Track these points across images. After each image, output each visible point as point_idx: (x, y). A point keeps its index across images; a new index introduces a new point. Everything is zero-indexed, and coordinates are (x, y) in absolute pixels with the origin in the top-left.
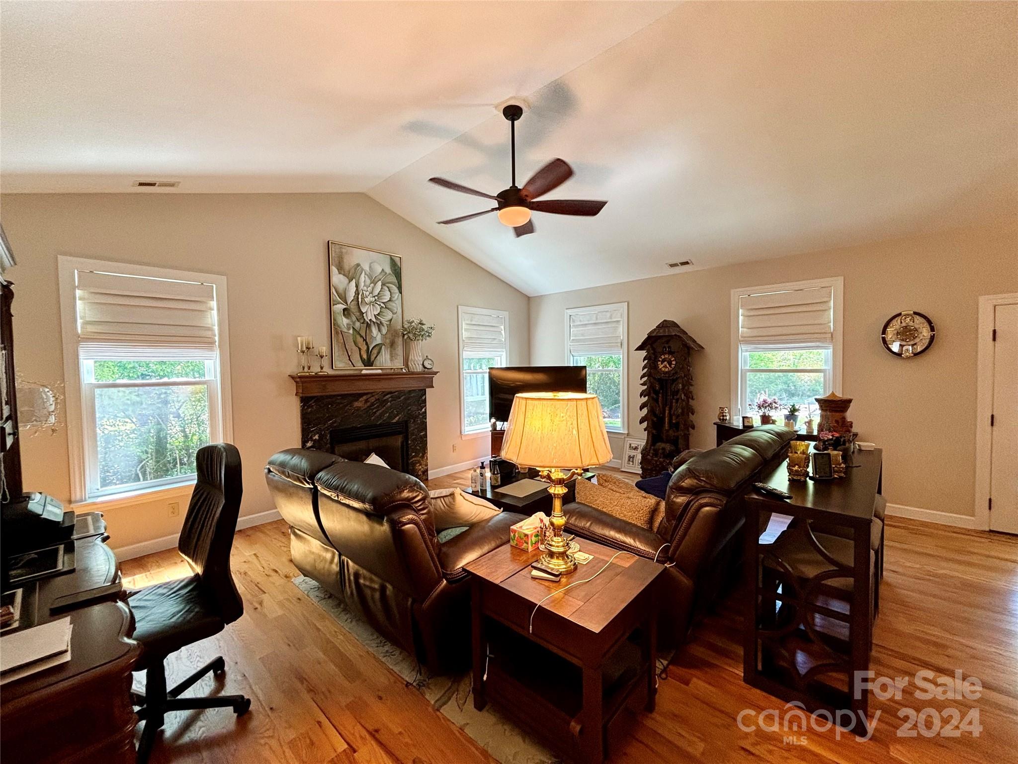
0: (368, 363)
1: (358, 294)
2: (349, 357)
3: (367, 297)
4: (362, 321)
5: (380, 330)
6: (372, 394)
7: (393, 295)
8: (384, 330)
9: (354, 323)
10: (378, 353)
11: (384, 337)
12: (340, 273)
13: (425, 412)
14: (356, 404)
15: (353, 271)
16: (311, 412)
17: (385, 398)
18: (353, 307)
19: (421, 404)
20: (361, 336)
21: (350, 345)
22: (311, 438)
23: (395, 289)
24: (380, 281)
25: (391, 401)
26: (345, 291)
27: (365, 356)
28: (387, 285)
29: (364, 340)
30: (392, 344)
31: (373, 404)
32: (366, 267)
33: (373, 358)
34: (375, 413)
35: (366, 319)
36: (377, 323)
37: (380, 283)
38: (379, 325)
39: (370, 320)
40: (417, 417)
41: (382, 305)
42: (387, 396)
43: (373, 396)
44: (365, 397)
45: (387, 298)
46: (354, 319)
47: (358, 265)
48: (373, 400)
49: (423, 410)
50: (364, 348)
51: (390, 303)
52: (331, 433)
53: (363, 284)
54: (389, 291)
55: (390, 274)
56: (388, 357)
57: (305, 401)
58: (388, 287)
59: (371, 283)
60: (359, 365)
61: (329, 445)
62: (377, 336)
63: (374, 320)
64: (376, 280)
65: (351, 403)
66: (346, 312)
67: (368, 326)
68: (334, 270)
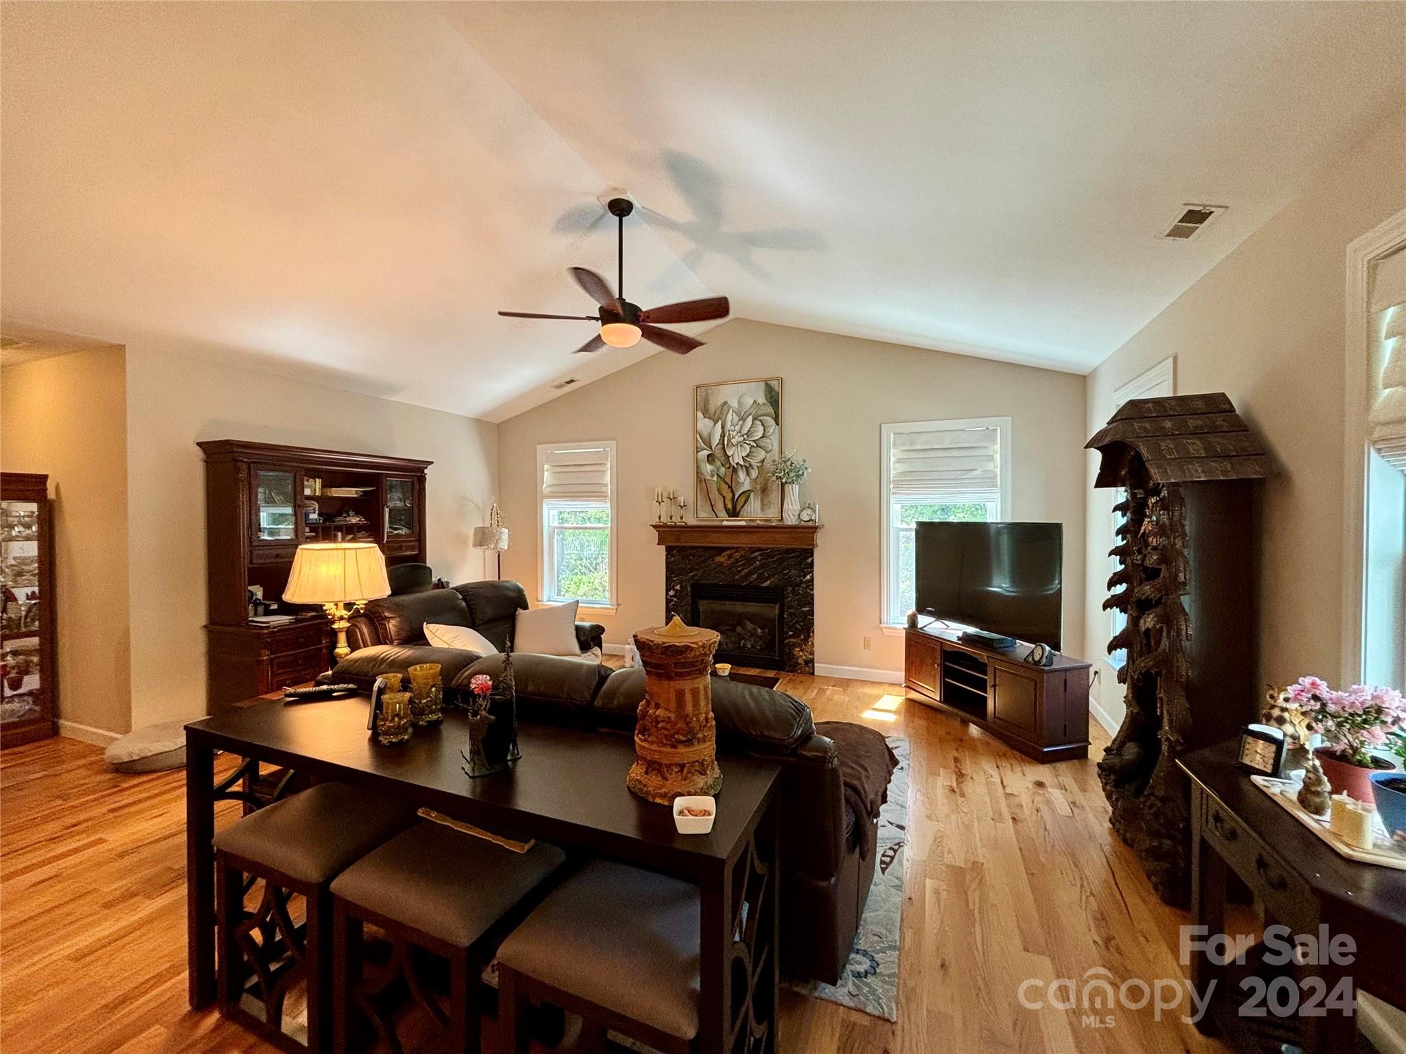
0: (734, 513)
1: (724, 436)
2: (712, 506)
3: (734, 438)
4: (727, 466)
5: (748, 474)
6: (737, 549)
7: (767, 430)
8: (754, 474)
9: (718, 469)
10: (746, 502)
11: (755, 481)
12: (705, 417)
13: (812, 580)
14: (718, 559)
15: (718, 411)
16: (674, 561)
17: (753, 555)
18: (718, 453)
19: (804, 569)
20: (726, 483)
21: (714, 494)
22: (673, 587)
23: (770, 421)
24: (751, 417)
25: (762, 559)
26: (710, 435)
27: (730, 506)
28: (760, 418)
29: (729, 487)
30: (764, 490)
31: (737, 561)
32: (735, 404)
33: (738, 507)
34: (740, 571)
35: (731, 462)
36: (746, 467)
37: (750, 419)
38: (748, 469)
39: (737, 464)
40: (799, 585)
41: (753, 444)
42: (756, 554)
43: (738, 552)
44: (728, 552)
45: (759, 431)
46: (719, 463)
47: (725, 403)
48: (737, 555)
49: (808, 577)
50: (729, 496)
51: (763, 440)
52: (693, 586)
53: (730, 424)
54: (763, 425)
55: (764, 404)
56: (758, 504)
57: (669, 550)
58: (760, 421)
59: (739, 420)
60: (723, 514)
61: (689, 598)
62: (744, 482)
63: (742, 463)
64: (747, 414)
65: (712, 557)
66: (711, 459)
67: (735, 470)
68: (700, 414)
